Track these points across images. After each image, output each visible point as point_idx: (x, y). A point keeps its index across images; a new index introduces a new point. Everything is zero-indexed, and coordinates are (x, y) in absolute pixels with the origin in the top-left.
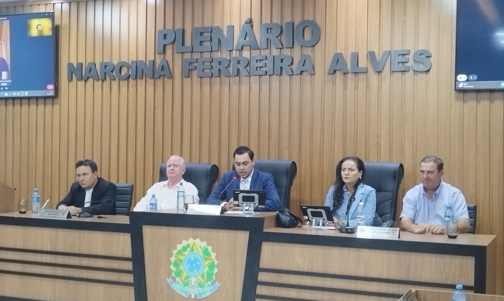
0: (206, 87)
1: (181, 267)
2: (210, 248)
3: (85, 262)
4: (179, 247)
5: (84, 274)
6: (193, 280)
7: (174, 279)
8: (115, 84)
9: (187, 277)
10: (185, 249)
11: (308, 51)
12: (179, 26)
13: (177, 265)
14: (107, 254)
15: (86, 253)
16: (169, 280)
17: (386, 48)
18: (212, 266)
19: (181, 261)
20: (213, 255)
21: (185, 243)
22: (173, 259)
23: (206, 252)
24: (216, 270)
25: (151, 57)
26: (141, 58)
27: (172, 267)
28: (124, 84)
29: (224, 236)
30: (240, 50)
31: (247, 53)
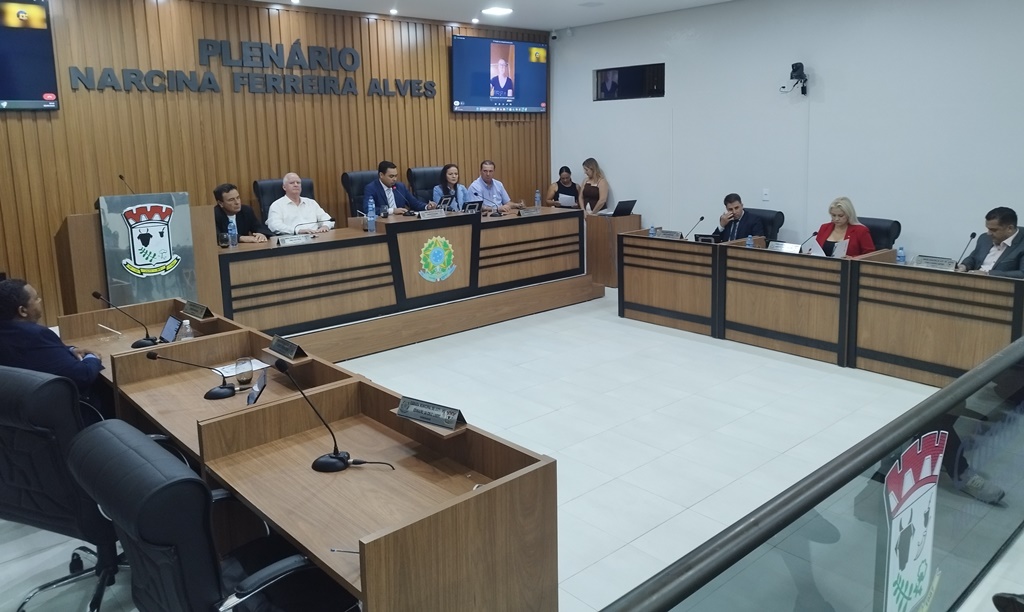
1: (429, 260)
2: (447, 241)
3: (348, 275)
4: (426, 245)
5: (348, 286)
6: (438, 267)
7: (424, 270)
8: (145, 97)
9: (434, 267)
10: (430, 246)
11: (351, 75)
12: (222, 36)
13: (425, 260)
14: (368, 263)
15: (348, 267)
16: (421, 273)
17: (407, 78)
18: (449, 255)
19: (428, 255)
20: (450, 246)
21: (430, 241)
22: (422, 256)
23: (445, 245)
24: (453, 257)
25: (191, 68)
26: (179, 67)
27: (422, 262)
28: (158, 97)
29: (455, 230)
30: (290, 67)
31: (297, 72)
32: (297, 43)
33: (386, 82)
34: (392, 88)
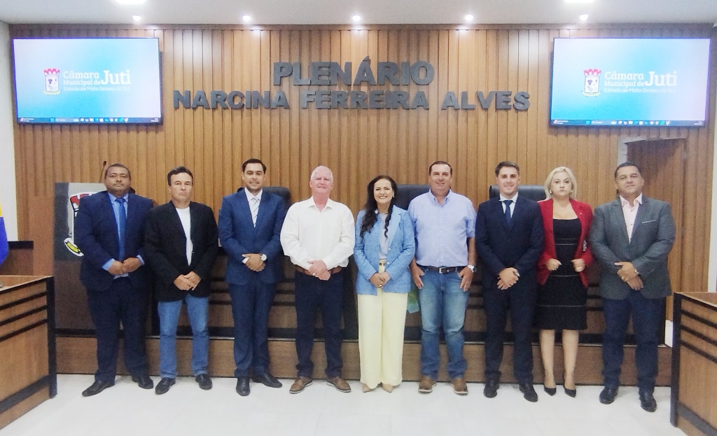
0: (325, 118)
8: (227, 114)
11: (423, 89)
12: (295, 60)
17: (492, 89)
25: (266, 88)
26: (256, 88)
28: (237, 113)
30: (358, 84)
31: (364, 89)
32: (367, 60)
33: (465, 95)
34: (472, 101)
